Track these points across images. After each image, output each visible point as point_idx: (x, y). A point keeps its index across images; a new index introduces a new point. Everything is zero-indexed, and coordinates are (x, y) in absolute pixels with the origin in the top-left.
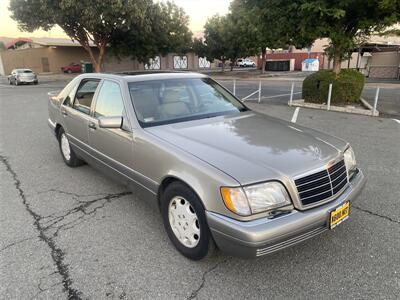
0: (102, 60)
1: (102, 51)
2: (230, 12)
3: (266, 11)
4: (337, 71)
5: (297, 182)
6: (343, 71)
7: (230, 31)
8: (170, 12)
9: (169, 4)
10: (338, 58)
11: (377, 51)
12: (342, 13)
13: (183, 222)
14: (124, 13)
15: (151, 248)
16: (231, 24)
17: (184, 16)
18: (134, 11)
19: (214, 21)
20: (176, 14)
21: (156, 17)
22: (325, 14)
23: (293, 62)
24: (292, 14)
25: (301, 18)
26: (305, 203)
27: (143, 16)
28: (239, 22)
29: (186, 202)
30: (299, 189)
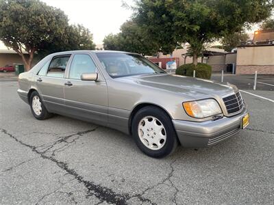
0: (31, 62)
1: (31, 56)
2: (121, 32)
3: (151, 27)
4: (196, 64)
5: (224, 99)
6: (199, 64)
7: (122, 43)
8: (80, 30)
9: (79, 26)
10: (195, 56)
11: (211, 55)
12: (198, 27)
13: (151, 133)
14: (49, 30)
15: (127, 156)
16: (122, 39)
17: (90, 34)
18: (56, 29)
19: (110, 37)
20: (84, 33)
21: (71, 34)
22: (189, 28)
23: (160, 63)
24: (168, 29)
25: (173, 31)
26: (229, 112)
27: (62, 32)
28: (127, 37)
29: (154, 118)
30: (226, 104)
